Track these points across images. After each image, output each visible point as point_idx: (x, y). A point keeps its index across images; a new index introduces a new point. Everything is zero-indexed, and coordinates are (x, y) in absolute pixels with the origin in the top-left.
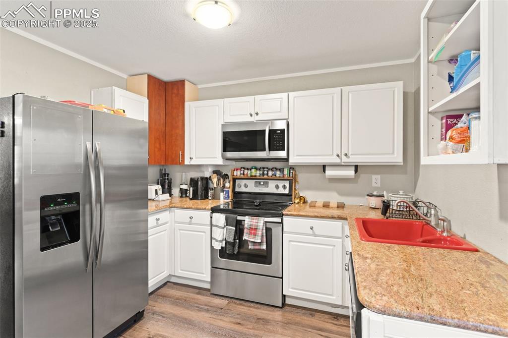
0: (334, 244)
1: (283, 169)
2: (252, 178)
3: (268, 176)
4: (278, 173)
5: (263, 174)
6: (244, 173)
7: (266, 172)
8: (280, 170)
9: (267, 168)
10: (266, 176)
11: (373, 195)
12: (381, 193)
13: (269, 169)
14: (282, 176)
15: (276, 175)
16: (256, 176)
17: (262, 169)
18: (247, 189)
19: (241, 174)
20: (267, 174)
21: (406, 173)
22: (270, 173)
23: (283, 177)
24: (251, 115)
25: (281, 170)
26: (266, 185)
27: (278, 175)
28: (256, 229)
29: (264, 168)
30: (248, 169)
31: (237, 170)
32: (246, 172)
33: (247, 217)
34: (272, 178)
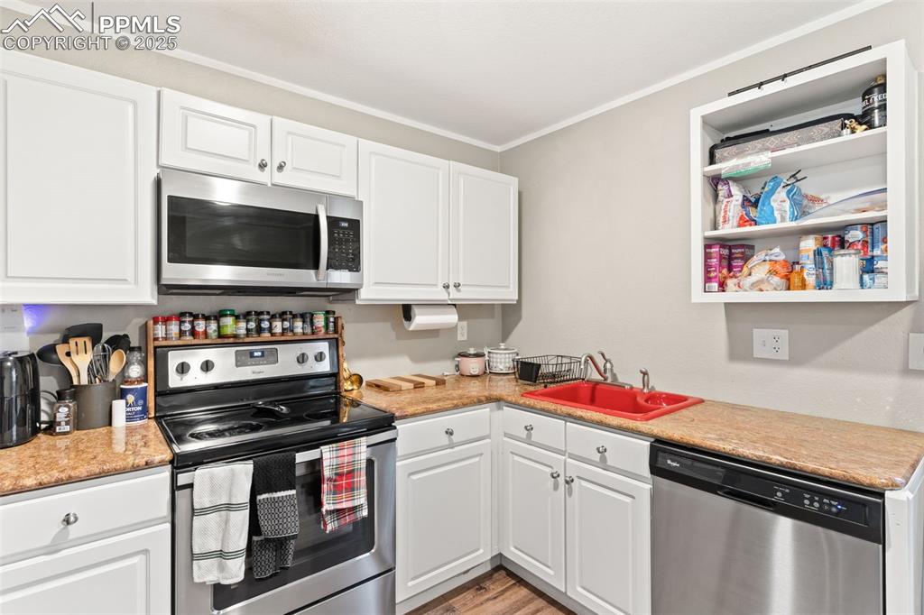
0: (480, 452)
1: (312, 315)
2: (223, 340)
3: (273, 335)
4: (299, 324)
5: (259, 330)
6: (193, 327)
7: (265, 325)
8: (303, 316)
9: (268, 313)
10: (266, 336)
11: (470, 355)
12: (480, 351)
13: (273, 317)
14: (308, 330)
15: (292, 331)
16: (235, 336)
17: (254, 317)
18: (211, 374)
19: (182, 333)
20: (270, 329)
21: (493, 317)
22: (278, 326)
23: (313, 333)
24: (262, 166)
25: (307, 317)
26: (271, 357)
27: (299, 330)
28: (351, 473)
29: (259, 314)
30: (207, 318)
31: (166, 320)
32: (201, 326)
33: (325, 448)
34: (283, 338)
